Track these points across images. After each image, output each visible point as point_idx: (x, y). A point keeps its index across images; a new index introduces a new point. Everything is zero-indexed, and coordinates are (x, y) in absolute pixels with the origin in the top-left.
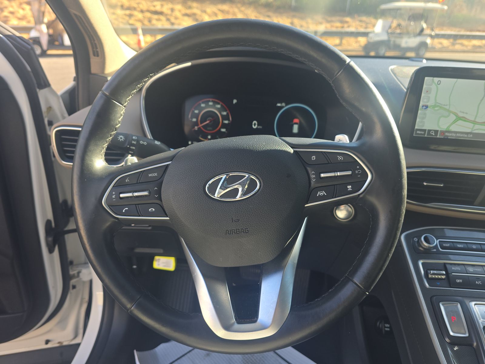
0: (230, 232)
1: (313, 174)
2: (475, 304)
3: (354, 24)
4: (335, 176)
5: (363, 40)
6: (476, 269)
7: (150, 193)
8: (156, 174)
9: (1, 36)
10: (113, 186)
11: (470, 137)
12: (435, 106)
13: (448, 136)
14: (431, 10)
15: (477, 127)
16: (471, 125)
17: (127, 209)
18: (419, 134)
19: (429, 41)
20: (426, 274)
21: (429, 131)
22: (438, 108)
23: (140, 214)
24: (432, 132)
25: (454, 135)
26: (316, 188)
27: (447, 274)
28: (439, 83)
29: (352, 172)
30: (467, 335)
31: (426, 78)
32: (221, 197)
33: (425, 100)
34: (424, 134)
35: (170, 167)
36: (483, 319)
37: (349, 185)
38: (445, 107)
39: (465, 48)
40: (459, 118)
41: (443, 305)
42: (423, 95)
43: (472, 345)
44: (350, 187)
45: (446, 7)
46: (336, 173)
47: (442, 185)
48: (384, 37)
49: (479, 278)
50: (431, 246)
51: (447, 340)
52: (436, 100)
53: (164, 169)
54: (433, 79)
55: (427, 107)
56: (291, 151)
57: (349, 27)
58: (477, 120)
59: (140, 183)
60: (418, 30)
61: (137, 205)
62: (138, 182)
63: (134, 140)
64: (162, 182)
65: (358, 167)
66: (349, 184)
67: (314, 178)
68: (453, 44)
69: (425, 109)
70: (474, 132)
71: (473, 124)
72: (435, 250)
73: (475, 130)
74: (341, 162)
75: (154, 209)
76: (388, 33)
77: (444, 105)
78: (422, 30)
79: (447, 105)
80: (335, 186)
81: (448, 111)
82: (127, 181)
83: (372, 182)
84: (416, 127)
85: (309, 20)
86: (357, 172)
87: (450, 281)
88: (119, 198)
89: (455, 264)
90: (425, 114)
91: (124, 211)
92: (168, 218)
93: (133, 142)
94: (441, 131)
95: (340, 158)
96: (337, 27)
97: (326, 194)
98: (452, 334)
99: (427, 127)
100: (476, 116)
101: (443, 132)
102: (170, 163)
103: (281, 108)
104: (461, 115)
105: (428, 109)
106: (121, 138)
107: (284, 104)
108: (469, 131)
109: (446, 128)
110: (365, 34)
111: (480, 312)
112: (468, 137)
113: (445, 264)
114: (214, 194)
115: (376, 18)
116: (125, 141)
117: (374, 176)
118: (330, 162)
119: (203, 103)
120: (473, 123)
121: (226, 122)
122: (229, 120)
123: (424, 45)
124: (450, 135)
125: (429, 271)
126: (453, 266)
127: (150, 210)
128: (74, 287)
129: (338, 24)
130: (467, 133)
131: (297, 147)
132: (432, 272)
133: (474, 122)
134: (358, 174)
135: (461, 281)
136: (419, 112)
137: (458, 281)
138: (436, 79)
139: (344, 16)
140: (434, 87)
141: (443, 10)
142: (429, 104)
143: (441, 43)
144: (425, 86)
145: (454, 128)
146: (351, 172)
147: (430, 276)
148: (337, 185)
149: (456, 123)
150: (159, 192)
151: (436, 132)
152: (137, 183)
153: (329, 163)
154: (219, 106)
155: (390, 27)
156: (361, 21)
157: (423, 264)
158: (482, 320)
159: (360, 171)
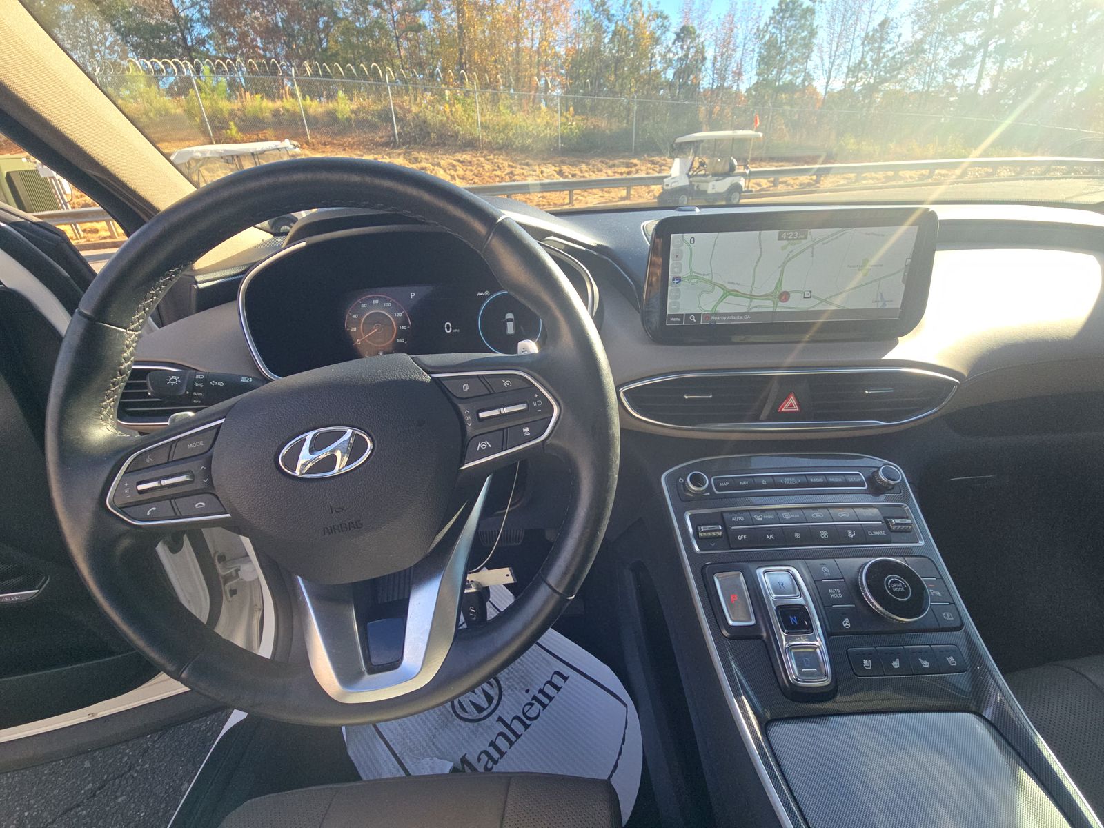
0: (330, 531)
1: (468, 415)
2: (764, 572)
3: (644, 168)
4: (501, 415)
5: (657, 189)
6: (767, 517)
7: (193, 476)
8: (201, 443)
9: (3, 225)
10: (125, 473)
11: (747, 320)
12: (690, 278)
13: (715, 321)
14: (742, 141)
15: (755, 302)
16: (746, 301)
17: (154, 509)
18: (673, 322)
19: (742, 182)
20: (696, 531)
21: (688, 315)
22: (696, 280)
23: (179, 514)
24: (692, 318)
25: (723, 318)
26: (476, 436)
27: (725, 529)
28: (692, 241)
29: (528, 405)
30: (753, 622)
31: (672, 235)
32: (307, 473)
33: (675, 270)
34: (682, 322)
35: (222, 427)
36: (776, 594)
37: (525, 427)
38: (705, 277)
39: (791, 189)
40: (728, 293)
41: (718, 578)
42: (671, 262)
43: (761, 637)
44: (527, 429)
45: (761, 134)
46: (502, 409)
47: (710, 397)
48: (685, 182)
49: (770, 530)
50: (702, 489)
51: (725, 633)
52: (690, 267)
53: (214, 432)
54: (683, 236)
55: (679, 280)
56: (427, 378)
57: (637, 172)
58: (754, 293)
59: (173, 461)
60: (727, 168)
61: (173, 501)
62: (170, 460)
63: (199, 381)
64: (211, 457)
65: (536, 396)
66: (524, 425)
67: (469, 421)
68: (775, 184)
69: (677, 283)
70: (752, 311)
71: (749, 300)
72: (709, 494)
73: (753, 308)
74: (507, 391)
75: (203, 504)
76: (689, 176)
77: (704, 275)
78: (732, 168)
79: (707, 275)
80: (505, 430)
81: (711, 283)
82: (148, 461)
83: (560, 420)
84: (668, 313)
85: (584, 166)
86: (535, 404)
87: (728, 539)
88: (137, 494)
89: (737, 512)
90: (678, 291)
91: (148, 514)
92: (229, 515)
93: (197, 385)
94: (704, 314)
95: (507, 383)
96: (622, 174)
97: (490, 446)
98: (731, 622)
99: (683, 311)
100: (752, 287)
101: (707, 316)
102: (222, 421)
103: (486, 297)
104: (729, 287)
105: (682, 282)
106: (173, 380)
107: (487, 293)
108: (745, 310)
109: (710, 309)
110: (659, 180)
111: (771, 583)
112: (744, 320)
113: (722, 513)
114: (294, 471)
115: (672, 157)
116: (180, 384)
117: (562, 407)
118: (492, 392)
119: (363, 302)
120: (749, 298)
121: (404, 328)
122: (408, 325)
123: (736, 188)
124: (719, 318)
125: (699, 528)
126: (733, 514)
127: (196, 506)
128: (233, 592)
129: (624, 170)
130: (743, 314)
131: (439, 370)
132: (702, 528)
133: (751, 297)
134: (538, 407)
135: (745, 537)
136: (670, 288)
137: (740, 538)
138: (687, 236)
139: (630, 158)
140: (685, 248)
141: (757, 138)
142: (681, 275)
143: (759, 185)
144: (672, 248)
145: (724, 308)
146: (525, 405)
147: (700, 534)
148: (507, 428)
149: (724, 300)
150: (208, 473)
151: (698, 316)
152: (168, 462)
153: (490, 394)
154: (389, 305)
155: (691, 168)
156: (653, 163)
157: (691, 517)
158: (774, 596)
159: (539, 403)
